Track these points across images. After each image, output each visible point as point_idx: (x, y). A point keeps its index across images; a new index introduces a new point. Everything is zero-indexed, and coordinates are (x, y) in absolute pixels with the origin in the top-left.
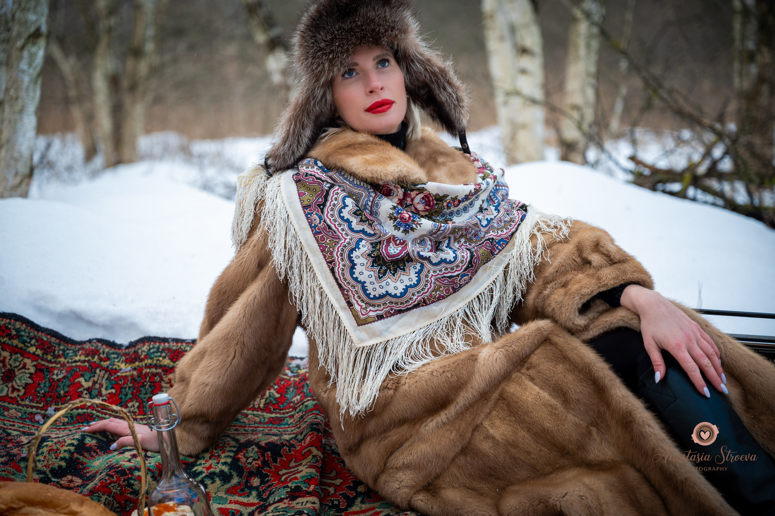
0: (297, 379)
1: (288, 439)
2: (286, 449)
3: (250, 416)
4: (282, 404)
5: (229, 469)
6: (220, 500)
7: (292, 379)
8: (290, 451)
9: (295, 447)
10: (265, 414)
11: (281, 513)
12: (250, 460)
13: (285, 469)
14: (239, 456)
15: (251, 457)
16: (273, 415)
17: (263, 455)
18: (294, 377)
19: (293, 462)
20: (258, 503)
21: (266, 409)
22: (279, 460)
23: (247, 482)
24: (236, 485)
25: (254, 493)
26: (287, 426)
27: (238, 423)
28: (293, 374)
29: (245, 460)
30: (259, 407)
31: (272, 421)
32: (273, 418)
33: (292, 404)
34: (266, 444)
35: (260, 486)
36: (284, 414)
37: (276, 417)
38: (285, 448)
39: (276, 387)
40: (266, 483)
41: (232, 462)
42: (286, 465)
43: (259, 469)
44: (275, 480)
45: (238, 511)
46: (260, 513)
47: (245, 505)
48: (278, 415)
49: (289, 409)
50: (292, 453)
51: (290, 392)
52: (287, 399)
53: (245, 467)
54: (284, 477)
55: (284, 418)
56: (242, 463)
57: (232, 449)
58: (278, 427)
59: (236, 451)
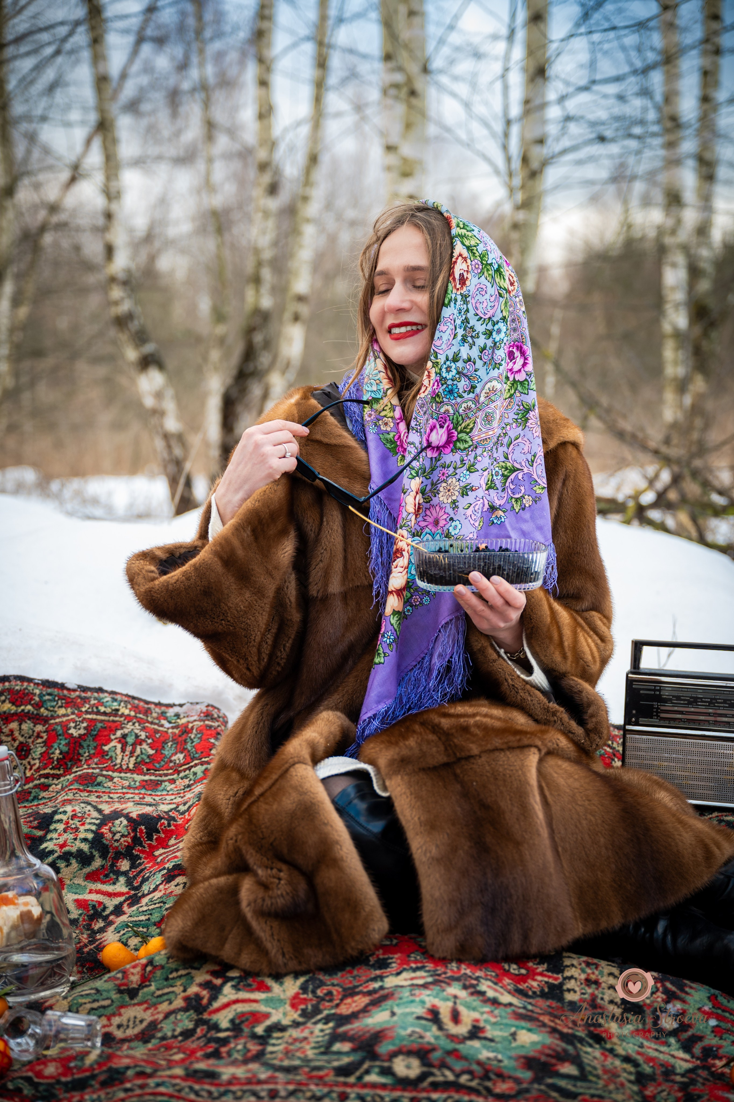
0: (176, 731)
1: (166, 810)
2: (163, 823)
3: (115, 780)
4: (159, 763)
5: (90, 848)
6: (77, 889)
7: (170, 731)
8: (169, 825)
9: (176, 821)
10: (135, 776)
11: (157, 905)
12: (117, 836)
13: (163, 848)
14: (103, 830)
15: (119, 832)
16: (147, 778)
17: (134, 830)
18: (173, 728)
19: (173, 839)
20: (127, 893)
21: (137, 769)
22: (155, 837)
23: (113, 865)
24: (98, 870)
25: (122, 879)
26: (165, 793)
27: (100, 789)
28: (171, 725)
29: (111, 836)
30: (128, 767)
31: (145, 785)
32: (146, 781)
33: (171, 764)
34: (139, 816)
35: (130, 870)
36: (161, 775)
37: (151, 780)
38: (163, 821)
39: (150, 741)
40: (138, 867)
41: (93, 838)
42: (163, 843)
43: (129, 848)
44: (148, 863)
45: (100, 903)
46: (130, 906)
47: (110, 895)
48: (153, 778)
49: (167, 770)
50: (173, 827)
51: (167, 749)
52: (165, 756)
53: (111, 846)
54: (161, 858)
55: (161, 782)
56: (107, 840)
57: (93, 821)
58: (153, 794)
59: (99, 823)
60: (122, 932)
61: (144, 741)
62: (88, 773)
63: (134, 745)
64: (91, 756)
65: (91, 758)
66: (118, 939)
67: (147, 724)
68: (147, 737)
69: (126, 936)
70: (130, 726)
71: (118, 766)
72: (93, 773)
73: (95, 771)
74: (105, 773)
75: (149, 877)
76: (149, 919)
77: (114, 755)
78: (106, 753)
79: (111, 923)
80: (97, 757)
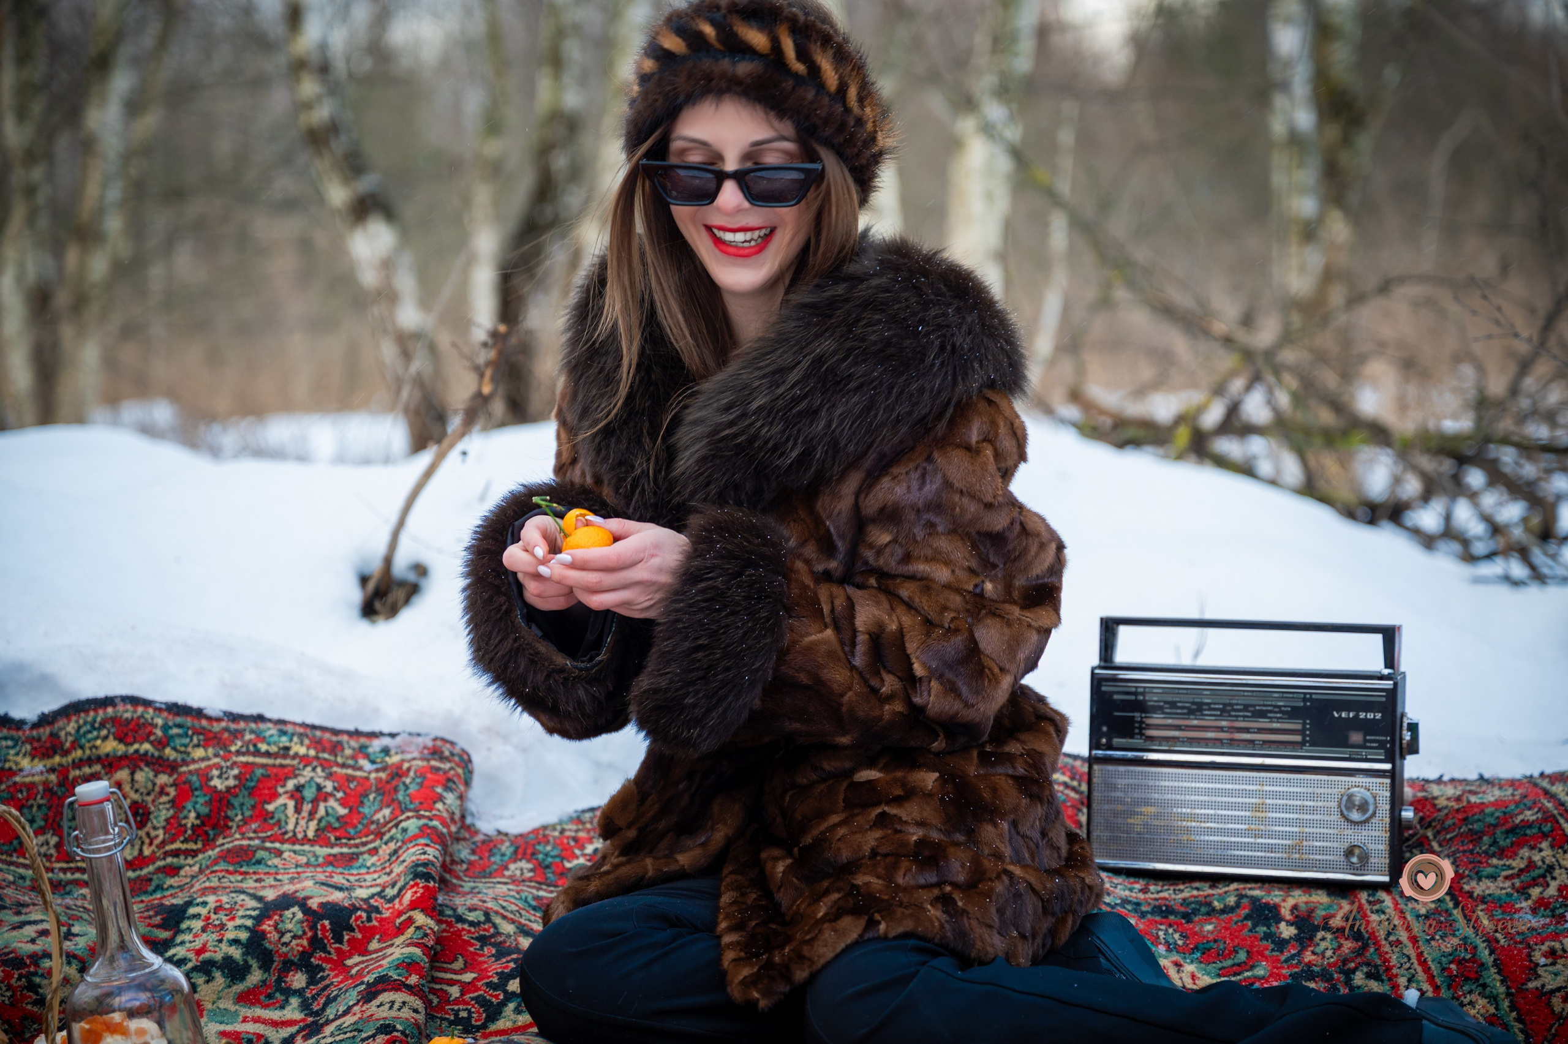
0: (383, 775)
1: (365, 896)
2: (360, 917)
3: (286, 855)
4: (354, 826)
5: (244, 954)
6: (223, 1016)
7: (373, 775)
8: (369, 919)
9: (380, 912)
10: (317, 848)
11: (348, 1035)
12: (287, 938)
13: (362, 954)
14: (264, 927)
15: (290, 931)
16: (336, 850)
17: (313, 927)
18: (377, 770)
19: (375, 941)
20: (303, 1020)
21: (320, 838)
22: (346, 938)
23: (279, 980)
24: (256, 987)
25: (295, 1001)
26: (363, 871)
27: (261, 869)
28: (374, 767)
29: (277, 936)
30: (306, 836)
31: (331, 861)
32: (335, 856)
33: (373, 827)
34: (321, 905)
36: (357, 846)
37: (342, 854)
38: (359, 913)
39: (340, 795)
40: (319, 982)
41: (249, 939)
42: (360, 948)
43: (305, 955)
44: (336, 976)
45: (260, 1036)
47: (275, 1024)
48: (345, 850)
49: (367, 836)
50: (375, 923)
51: (367, 804)
52: (364, 816)
53: (277, 951)
54: (357, 968)
55: (358, 855)
56: (270, 942)
57: (248, 913)
58: (346, 872)
59: (258, 916)
61: (331, 795)
62: (241, 846)
63: (315, 802)
64: (246, 821)
65: (246, 824)
67: (335, 769)
68: (335, 788)
70: (307, 773)
71: (290, 834)
72: (249, 846)
73: (252, 843)
74: (268, 845)
75: (337, 996)
77: (283, 818)
78: (272, 815)
80: (256, 821)
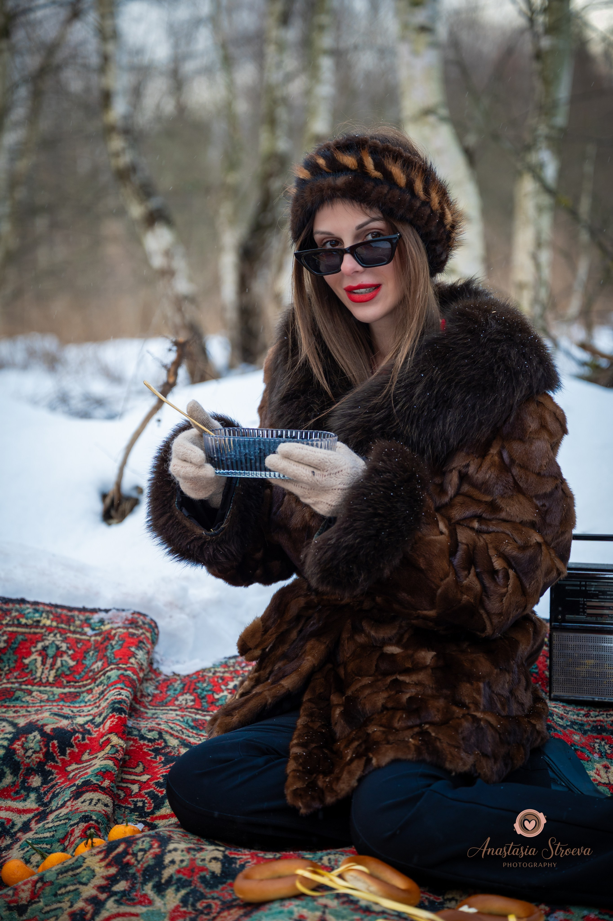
0: (99, 638)
1: (82, 722)
2: (78, 737)
3: (34, 694)
4: (79, 673)
7: (93, 638)
8: (83, 739)
9: (91, 734)
10: (54, 689)
11: (63, 822)
12: (29, 753)
13: (77, 763)
14: (15, 746)
15: (32, 748)
16: (67, 690)
17: (47, 746)
18: (96, 635)
19: (86, 754)
20: (37, 809)
21: (57, 683)
22: (68, 751)
23: (24, 782)
24: (9, 786)
25: (33, 796)
26: (83, 704)
27: (18, 703)
28: (94, 633)
29: (23, 752)
30: (48, 680)
31: (64, 697)
32: (65, 694)
33: (90, 674)
34: (53, 730)
35: (41, 786)
36: (80, 687)
37: (70, 693)
38: (77, 735)
39: (71, 652)
40: (49, 782)
41: (5, 755)
42: (76, 759)
43: (41, 764)
44: (60, 778)
45: (9, 820)
46: (37, 822)
47: (20, 812)
48: (72, 690)
49: (87, 680)
50: (87, 741)
51: (89, 658)
52: (86, 667)
53: (23, 762)
54: (73, 773)
55: (80, 693)
56: (18, 756)
57: (6, 736)
58: (72, 705)
59: (12, 738)
60: (26, 850)
61: (65, 652)
62: (6, 688)
63: (55, 657)
64: (11, 671)
65: (11, 672)
66: (21, 856)
67: (69, 635)
68: (68, 648)
69: (29, 853)
70: (51, 638)
71: (38, 680)
72: (11, 688)
73: (13, 686)
74: (24, 687)
75: (59, 793)
76: (53, 836)
77: (34, 668)
78: (26, 666)
79: (18, 840)
80: (17, 671)
